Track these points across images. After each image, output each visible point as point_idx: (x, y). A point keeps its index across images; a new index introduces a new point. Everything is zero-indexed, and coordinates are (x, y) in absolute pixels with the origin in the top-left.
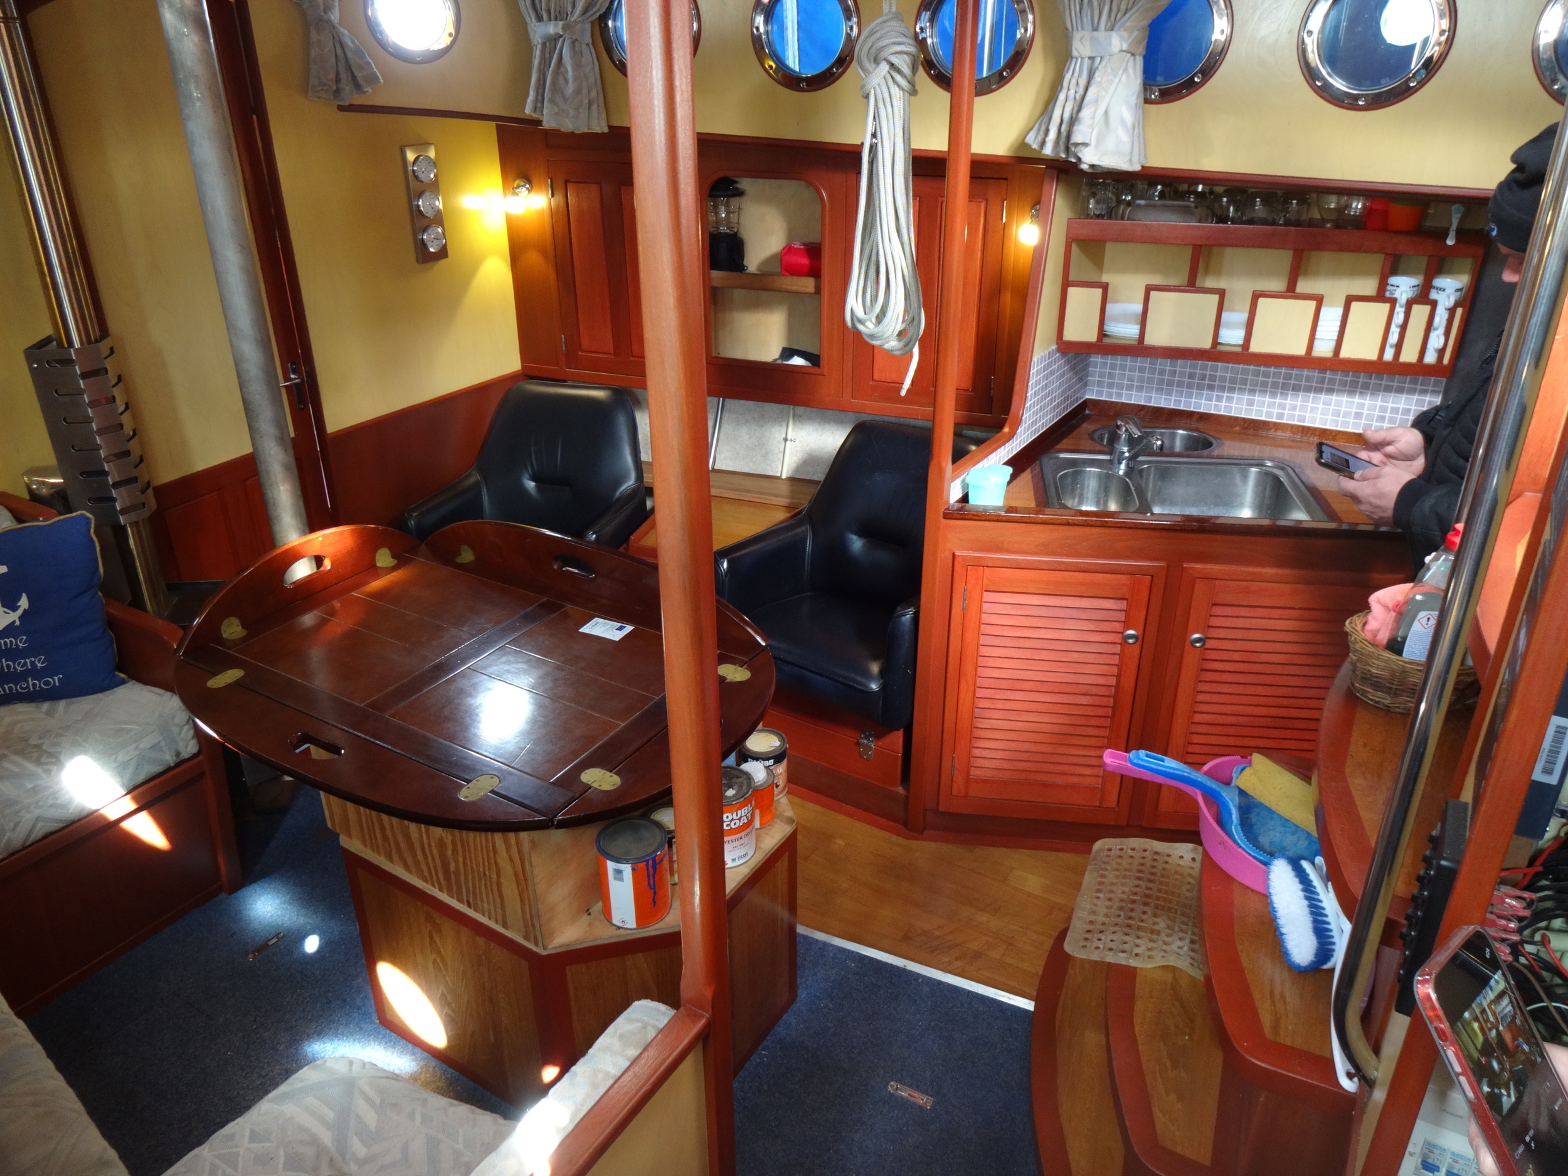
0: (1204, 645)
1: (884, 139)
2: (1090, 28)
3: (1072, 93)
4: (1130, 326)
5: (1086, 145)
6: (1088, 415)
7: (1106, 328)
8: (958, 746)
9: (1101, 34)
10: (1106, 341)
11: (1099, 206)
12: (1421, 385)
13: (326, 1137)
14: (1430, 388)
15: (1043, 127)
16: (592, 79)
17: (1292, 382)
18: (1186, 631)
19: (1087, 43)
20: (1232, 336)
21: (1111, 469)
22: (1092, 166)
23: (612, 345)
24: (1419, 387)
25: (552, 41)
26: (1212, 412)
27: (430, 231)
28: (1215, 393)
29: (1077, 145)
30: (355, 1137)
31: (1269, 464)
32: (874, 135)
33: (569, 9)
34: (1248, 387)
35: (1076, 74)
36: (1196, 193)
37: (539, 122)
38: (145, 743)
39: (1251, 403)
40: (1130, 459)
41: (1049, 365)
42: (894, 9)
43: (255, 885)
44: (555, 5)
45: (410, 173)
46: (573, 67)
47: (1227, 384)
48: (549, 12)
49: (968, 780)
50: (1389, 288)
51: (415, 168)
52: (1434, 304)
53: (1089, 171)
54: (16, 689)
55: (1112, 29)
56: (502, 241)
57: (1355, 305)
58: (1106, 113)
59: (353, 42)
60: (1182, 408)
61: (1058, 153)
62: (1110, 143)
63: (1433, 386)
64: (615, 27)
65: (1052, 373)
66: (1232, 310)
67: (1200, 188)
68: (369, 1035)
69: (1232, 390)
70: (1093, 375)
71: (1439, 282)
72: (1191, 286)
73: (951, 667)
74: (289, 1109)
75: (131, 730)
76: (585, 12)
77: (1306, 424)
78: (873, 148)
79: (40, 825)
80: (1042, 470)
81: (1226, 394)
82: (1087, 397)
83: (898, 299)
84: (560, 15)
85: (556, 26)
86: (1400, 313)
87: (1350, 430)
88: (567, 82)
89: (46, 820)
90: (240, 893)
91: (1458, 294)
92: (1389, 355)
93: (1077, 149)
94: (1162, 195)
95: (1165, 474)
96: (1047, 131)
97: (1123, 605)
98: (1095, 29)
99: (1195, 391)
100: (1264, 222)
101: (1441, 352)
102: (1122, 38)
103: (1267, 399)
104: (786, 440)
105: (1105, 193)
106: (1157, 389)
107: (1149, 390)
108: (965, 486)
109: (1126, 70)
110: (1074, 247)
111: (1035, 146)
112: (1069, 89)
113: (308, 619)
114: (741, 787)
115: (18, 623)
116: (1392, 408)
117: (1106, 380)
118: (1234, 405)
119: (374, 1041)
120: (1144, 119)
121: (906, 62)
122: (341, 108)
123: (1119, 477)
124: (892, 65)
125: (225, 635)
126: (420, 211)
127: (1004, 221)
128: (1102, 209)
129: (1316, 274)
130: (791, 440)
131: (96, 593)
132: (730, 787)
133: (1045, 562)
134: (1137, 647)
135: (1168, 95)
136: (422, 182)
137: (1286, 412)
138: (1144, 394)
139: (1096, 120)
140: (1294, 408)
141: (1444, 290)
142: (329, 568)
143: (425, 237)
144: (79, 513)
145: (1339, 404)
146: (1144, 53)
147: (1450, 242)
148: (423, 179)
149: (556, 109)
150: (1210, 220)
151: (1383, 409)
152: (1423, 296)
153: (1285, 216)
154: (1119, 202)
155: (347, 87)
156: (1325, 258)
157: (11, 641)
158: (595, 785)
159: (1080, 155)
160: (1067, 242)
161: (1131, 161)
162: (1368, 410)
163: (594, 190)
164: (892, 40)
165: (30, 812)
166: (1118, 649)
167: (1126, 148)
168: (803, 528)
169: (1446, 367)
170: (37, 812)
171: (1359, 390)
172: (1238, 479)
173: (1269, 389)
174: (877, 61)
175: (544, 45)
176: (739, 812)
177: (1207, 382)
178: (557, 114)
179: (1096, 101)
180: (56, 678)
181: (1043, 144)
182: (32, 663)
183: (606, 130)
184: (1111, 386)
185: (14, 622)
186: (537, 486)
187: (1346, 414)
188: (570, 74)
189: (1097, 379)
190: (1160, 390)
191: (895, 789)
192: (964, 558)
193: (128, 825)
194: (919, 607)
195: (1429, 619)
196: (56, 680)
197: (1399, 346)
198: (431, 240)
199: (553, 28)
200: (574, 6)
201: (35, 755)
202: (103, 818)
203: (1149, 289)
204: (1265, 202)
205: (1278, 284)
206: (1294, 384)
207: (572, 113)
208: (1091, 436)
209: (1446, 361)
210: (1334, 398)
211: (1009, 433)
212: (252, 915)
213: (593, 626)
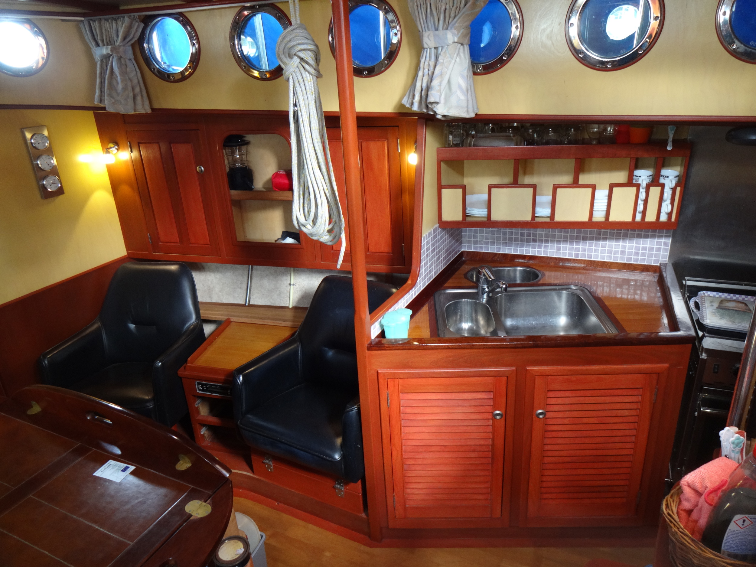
0: (545, 416)
1: (301, 107)
2: (433, 29)
3: (426, 71)
4: (481, 210)
5: (437, 103)
6: (464, 260)
7: (467, 211)
8: (395, 489)
9: (440, 32)
10: (468, 219)
11: (455, 139)
12: (658, 233)
14: (664, 234)
15: (411, 94)
16: (135, 81)
17: (582, 235)
18: (532, 409)
19: (432, 39)
20: (543, 212)
21: (477, 299)
22: (444, 116)
23: (178, 238)
24: (657, 234)
25: (107, 57)
26: (537, 255)
27: (48, 179)
28: (537, 244)
29: (432, 103)
31: (573, 287)
32: (295, 105)
33: (115, 38)
34: (556, 239)
35: (428, 59)
36: (513, 127)
37: (104, 109)
39: (559, 249)
40: (489, 292)
41: (435, 237)
42: (299, 22)
44: (106, 36)
45: (29, 145)
46: (120, 74)
47: (544, 238)
48: (103, 41)
49: (405, 509)
50: (635, 177)
51: (33, 141)
52: (663, 186)
53: (443, 119)
55: (447, 29)
56: (105, 179)
57: (615, 190)
58: (449, 82)
60: (518, 253)
61: (422, 109)
62: (453, 101)
63: (665, 233)
64: (149, 48)
65: (437, 241)
66: (541, 195)
67: (515, 125)
69: (547, 241)
70: (465, 237)
71: (664, 172)
72: (515, 184)
73: (385, 442)
76: (124, 38)
77: (592, 259)
78: (295, 114)
80: (435, 304)
81: (543, 244)
82: (463, 250)
83: (324, 210)
84: (110, 42)
85: (107, 48)
86: (643, 192)
87: (619, 261)
88: (118, 83)
91: (677, 179)
92: (638, 218)
93: (432, 106)
94: (493, 130)
95: (511, 298)
96: (414, 96)
97: (491, 395)
98: (437, 29)
99: (525, 243)
100: (556, 143)
101: (670, 214)
102: (453, 34)
103: (568, 246)
104: (290, 285)
105: (458, 131)
106: (503, 243)
107: (498, 244)
108: (382, 326)
109: (458, 54)
110: (443, 165)
111: (408, 106)
112: (424, 69)
116: (642, 247)
117: (473, 239)
118: (549, 250)
120: (474, 85)
121: (310, 56)
123: (483, 304)
124: (302, 59)
126: (40, 168)
127: (399, 151)
128: (457, 141)
129: (590, 171)
130: (293, 285)
133: (437, 373)
134: (503, 421)
135: (489, 69)
136: (38, 149)
137: (580, 253)
138: (495, 246)
139: (443, 87)
140: (584, 250)
141: (668, 177)
143: (45, 183)
145: (611, 246)
146: (469, 43)
147: (669, 148)
148: (39, 148)
149: (113, 101)
150: (523, 143)
151: (637, 248)
152: (655, 181)
153: (568, 138)
154: (468, 135)
156: (595, 162)
159: (435, 109)
160: (437, 162)
161: (468, 112)
162: (628, 249)
163: (155, 146)
164: (299, 42)
166: (491, 422)
167: (464, 104)
168: (295, 345)
169: (673, 223)
171: (622, 237)
172: (556, 298)
173: (568, 240)
174: (290, 57)
175: (102, 61)
177: (531, 238)
178: (113, 103)
179: (441, 75)
181: (412, 104)
183: (149, 111)
184: (476, 243)
186: (137, 327)
187: (616, 252)
188: (119, 78)
189: (467, 239)
190: (505, 244)
191: (360, 515)
192: (384, 374)
194: (360, 405)
195: (744, 521)
197: (644, 213)
198: (50, 185)
199: (105, 50)
200: (118, 36)
203: (490, 187)
204: (554, 131)
205: (567, 179)
206: (583, 236)
207: (123, 102)
208: (465, 276)
209: (673, 219)
210: (608, 243)
211: (411, 284)
213: (105, 469)
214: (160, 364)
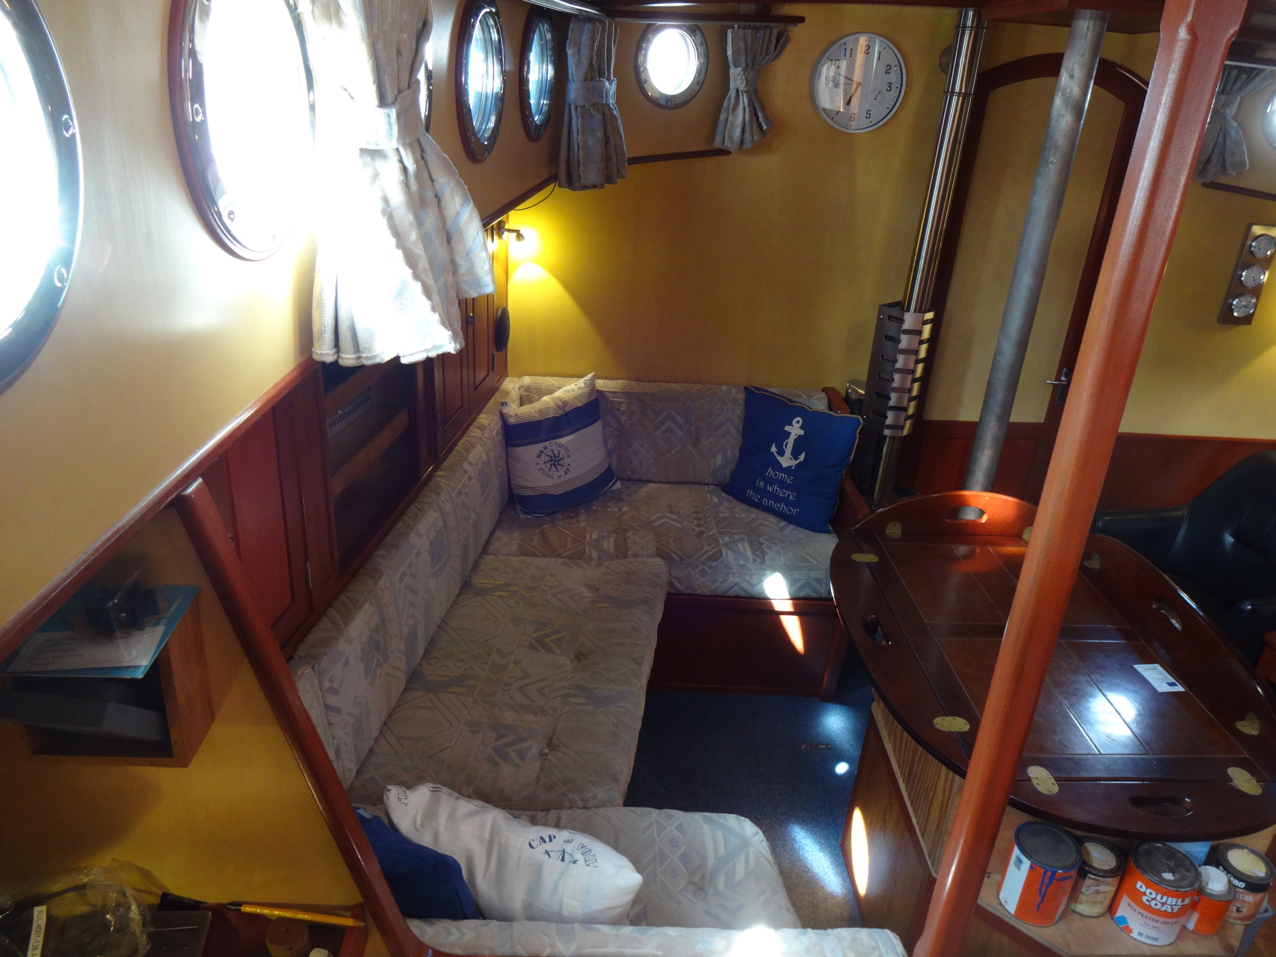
13: (711, 861)
27: (1243, 299)
30: (724, 875)
38: (814, 574)
43: (838, 706)
45: (1247, 247)
51: (1254, 243)
54: (774, 506)
59: (1237, 133)
68: (829, 846)
74: (707, 829)
75: (811, 562)
79: (736, 588)
89: (741, 588)
90: (827, 705)
113: (962, 550)
114: (1183, 878)
115: (793, 468)
119: (829, 853)
122: (1205, 185)
125: (887, 532)
126: (1241, 281)
131: (842, 470)
132: (1172, 871)
136: (1254, 256)
142: (983, 522)
143: (1235, 302)
144: (856, 416)
148: (1257, 255)
155: (1213, 168)
157: (785, 476)
158: (1035, 782)
165: (734, 577)
170: (737, 580)
176: (1165, 898)
180: (795, 510)
182: (789, 495)
185: (792, 466)
186: (1234, 544)
193: (784, 618)
196: (795, 511)
198: (1240, 307)
201: (756, 547)
202: (771, 605)
212: (823, 722)
213: (1149, 669)
214: (1249, 607)
